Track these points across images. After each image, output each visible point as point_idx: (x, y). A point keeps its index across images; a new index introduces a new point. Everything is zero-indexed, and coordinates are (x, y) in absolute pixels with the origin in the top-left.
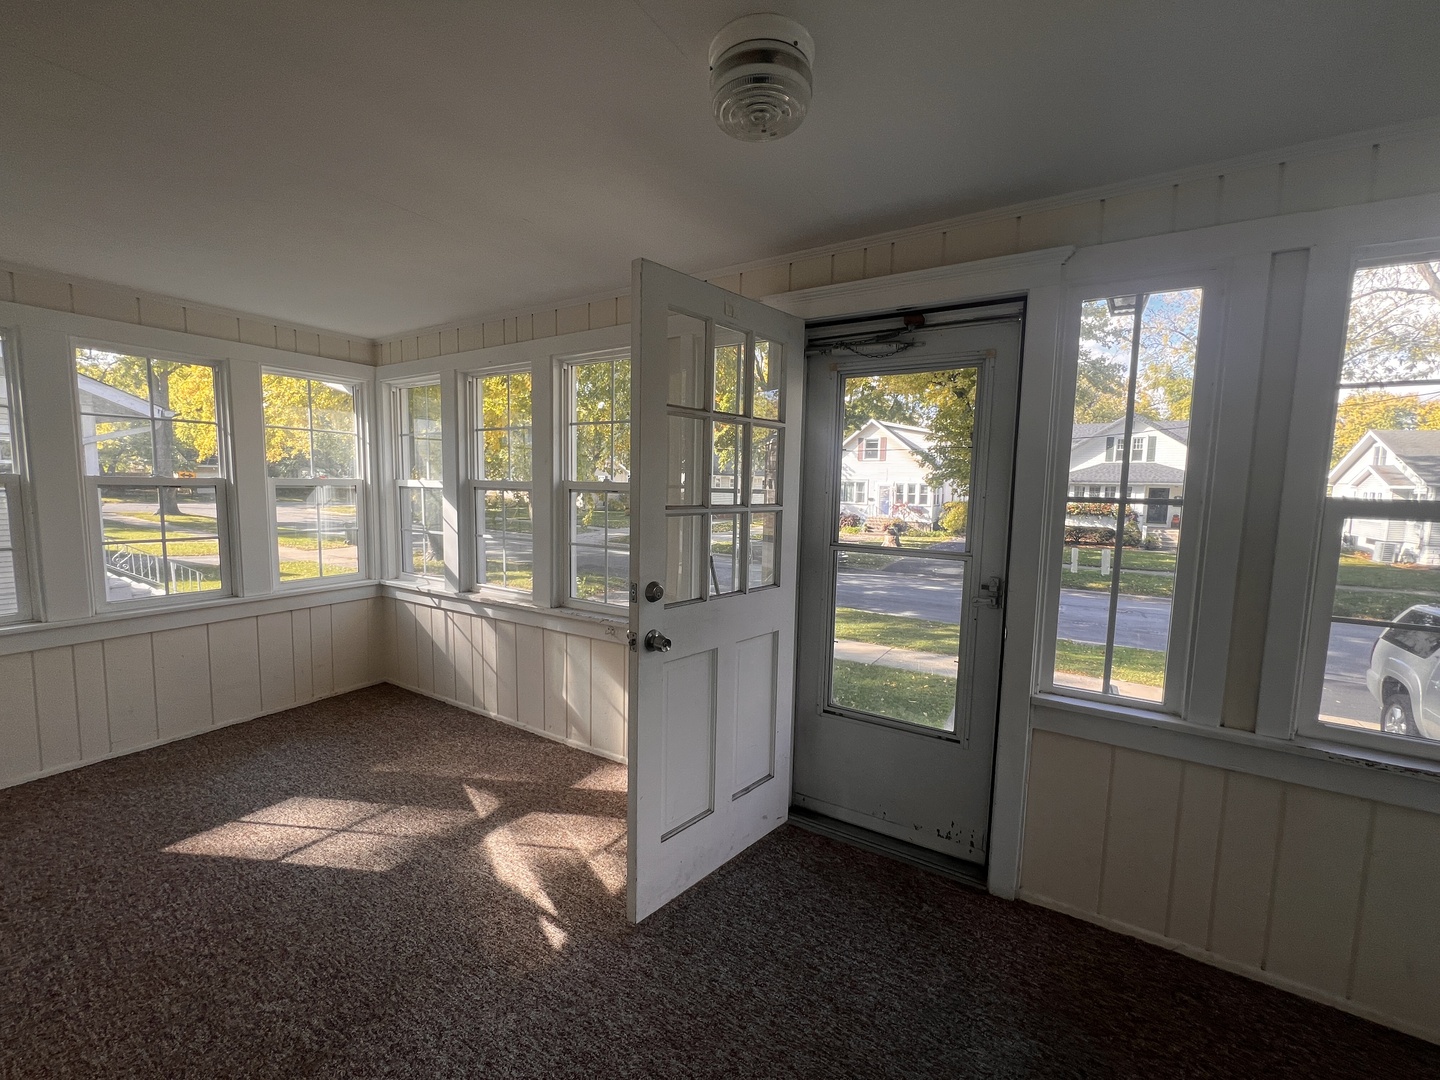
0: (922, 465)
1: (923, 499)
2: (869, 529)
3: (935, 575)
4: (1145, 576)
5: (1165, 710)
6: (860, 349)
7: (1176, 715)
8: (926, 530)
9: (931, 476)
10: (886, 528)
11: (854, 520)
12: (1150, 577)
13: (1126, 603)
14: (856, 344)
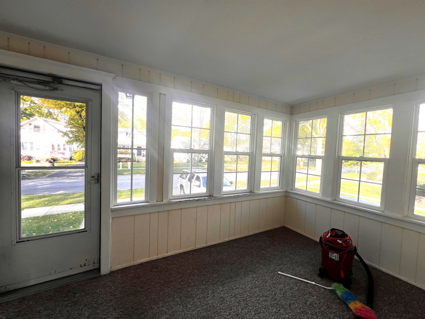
0: (63, 136)
1: (65, 149)
2: (38, 161)
3: (72, 176)
4: (138, 169)
5: (145, 201)
6: (28, 84)
7: (148, 202)
8: (66, 161)
9: (67, 141)
10: (47, 160)
11: (29, 158)
12: (139, 169)
13: (134, 177)
14: (26, 81)
